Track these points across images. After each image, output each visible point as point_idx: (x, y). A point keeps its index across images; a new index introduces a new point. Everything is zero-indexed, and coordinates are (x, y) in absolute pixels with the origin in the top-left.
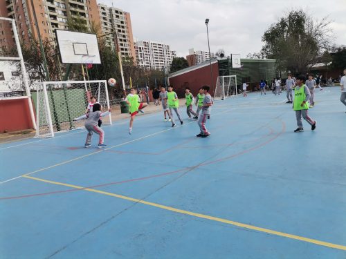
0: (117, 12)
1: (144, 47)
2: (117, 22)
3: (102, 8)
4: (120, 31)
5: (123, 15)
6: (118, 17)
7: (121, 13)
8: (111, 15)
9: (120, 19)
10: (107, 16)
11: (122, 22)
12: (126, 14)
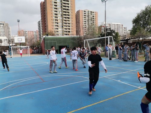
0: (91, 12)
1: (108, 26)
2: (91, 16)
3: (85, 11)
4: (91, 20)
5: (94, 13)
6: (91, 14)
7: (93, 12)
8: (88, 14)
9: (92, 15)
10: (87, 14)
11: (93, 16)
12: (96, 12)
